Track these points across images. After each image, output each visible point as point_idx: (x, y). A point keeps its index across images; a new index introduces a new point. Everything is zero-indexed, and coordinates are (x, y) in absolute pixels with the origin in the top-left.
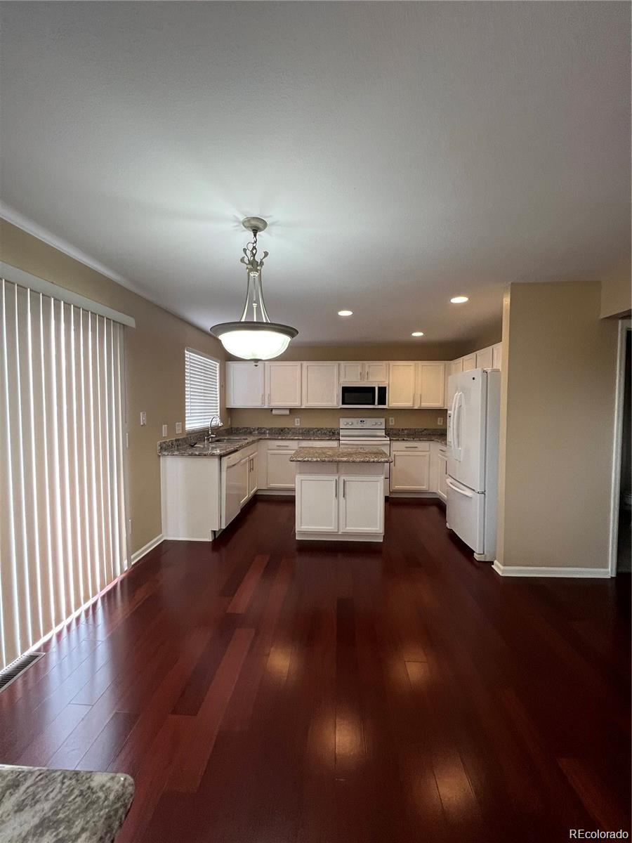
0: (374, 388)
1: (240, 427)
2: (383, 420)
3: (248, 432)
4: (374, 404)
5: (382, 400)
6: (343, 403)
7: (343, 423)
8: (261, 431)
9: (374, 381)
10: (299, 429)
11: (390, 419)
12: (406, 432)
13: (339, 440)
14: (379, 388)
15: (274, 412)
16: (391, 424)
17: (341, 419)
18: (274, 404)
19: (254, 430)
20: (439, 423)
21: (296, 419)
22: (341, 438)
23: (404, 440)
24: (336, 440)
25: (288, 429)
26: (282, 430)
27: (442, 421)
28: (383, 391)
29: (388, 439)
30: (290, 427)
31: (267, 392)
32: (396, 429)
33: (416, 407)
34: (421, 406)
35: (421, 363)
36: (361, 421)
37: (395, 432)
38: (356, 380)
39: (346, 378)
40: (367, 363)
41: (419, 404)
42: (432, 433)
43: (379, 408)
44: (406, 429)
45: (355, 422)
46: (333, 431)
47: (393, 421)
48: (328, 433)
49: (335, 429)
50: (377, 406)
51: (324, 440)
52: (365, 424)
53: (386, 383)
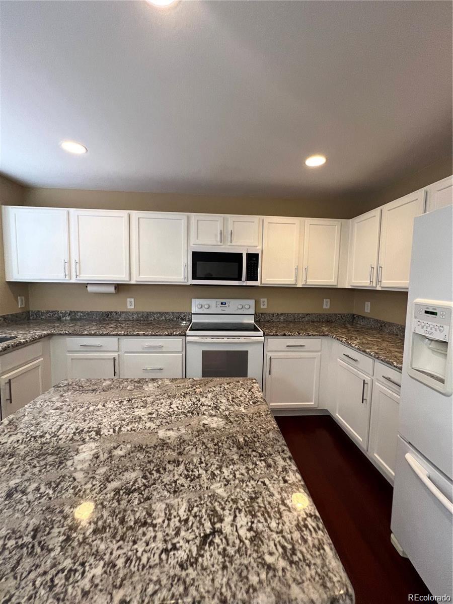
0: (241, 255)
1: (43, 310)
2: (252, 302)
3: (54, 318)
4: (239, 279)
5: (253, 274)
6: (194, 277)
7: (196, 306)
8: (75, 317)
9: (242, 244)
10: (133, 313)
11: (262, 300)
12: (282, 318)
13: (185, 335)
14: (249, 255)
15: (90, 288)
16: (262, 307)
17: (193, 300)
18: (86, 276)
19: (64, 315)
20: (324, 307)
21: (129, 300)
22: (188, 333)
24: (180, 335)
25: (116, 313)
26: (108, 314)
27: (329, 304)
28: (253, 259)
29: (261, 333)
30: (119, 310)
31: (74, 257)
32: (269, 314)
33: (299, 285)
34: (307, 284)
35: (308, 221)
36: (222, 304)
37: (267, 318)
38: (215, 243)
39: (197, 239)
40: (231, 218)
41: (304, 280)
42: (315, 320)
43: (247, 285)
44: (282, 314)
45: (213, 305)
46: (182, 316)
47: (266, 303)
48: (175, 319)
49: (185, 314)
50: (244, 282)
51: (160, 335)
52: (228, 307)
53: (258, 248)
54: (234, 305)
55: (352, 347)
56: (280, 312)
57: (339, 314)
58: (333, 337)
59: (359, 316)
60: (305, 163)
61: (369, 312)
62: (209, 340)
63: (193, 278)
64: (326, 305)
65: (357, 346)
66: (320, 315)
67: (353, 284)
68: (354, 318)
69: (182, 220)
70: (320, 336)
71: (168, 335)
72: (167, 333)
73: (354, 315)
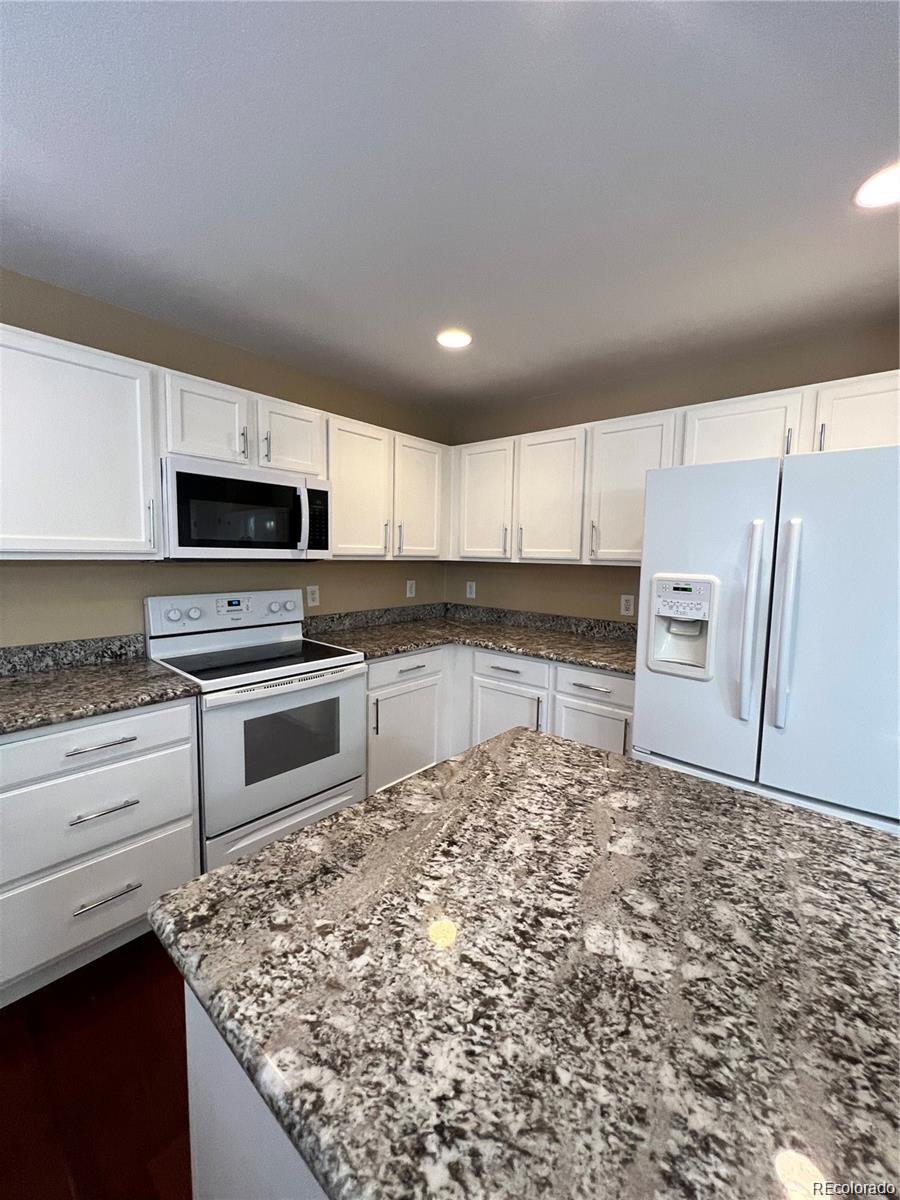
4: (292, 544)
5: (318, 534)
7: (159, 615)
11: (309, 588)
12: (347, 622)
13: (198, 693)
14: (311, 494)
16: (311, 603)
17: (151, 601)
20: (408, 595)
23: (397, 652)
24: (187, 695)
28: (317, 502)
29: (360, 656)
32: (324, 618)
33: (389, 558)
34: (403, 554)
35: (403, 439)
36: (230, 604)
37: (322, 626)
38: (229, 457)
39: (183, 439)
40: (265, 403)
41: (397, 547)
42: (398, 620)
43: (309, 558)
44: (347, 615)
45: (210, 608)
46: (115, 648)
47: (317, 595)
48: (93, 658)
49: (124, 640)
50: (303, 551)
51: (126, 708)
52: (245, 610)
53: (320, 478)
54: (257, 605)
55: (512, 652)
56: (343, 611)
57: (429, 605)
58: (464, 644)
59: (456, 606)
60: (435, 337)
61: (474, 596)
62: (260, 692)
63: (182, 543)
64: (411, 590)
65: (520, 650)
66: (403, 609)
67: (462, 554)
68: (448, 610)
69: (134, 379)
70: (444, 644)
71: (153, 702)
72: (148, 698)
73: (446, 605)
